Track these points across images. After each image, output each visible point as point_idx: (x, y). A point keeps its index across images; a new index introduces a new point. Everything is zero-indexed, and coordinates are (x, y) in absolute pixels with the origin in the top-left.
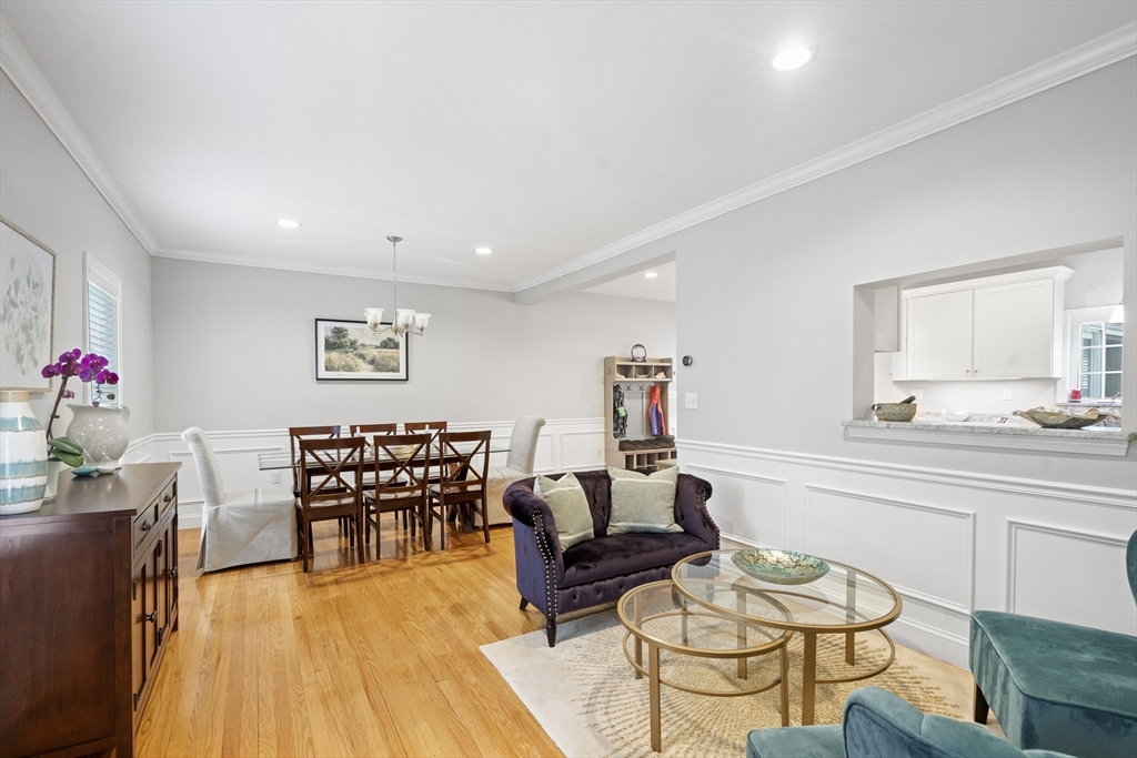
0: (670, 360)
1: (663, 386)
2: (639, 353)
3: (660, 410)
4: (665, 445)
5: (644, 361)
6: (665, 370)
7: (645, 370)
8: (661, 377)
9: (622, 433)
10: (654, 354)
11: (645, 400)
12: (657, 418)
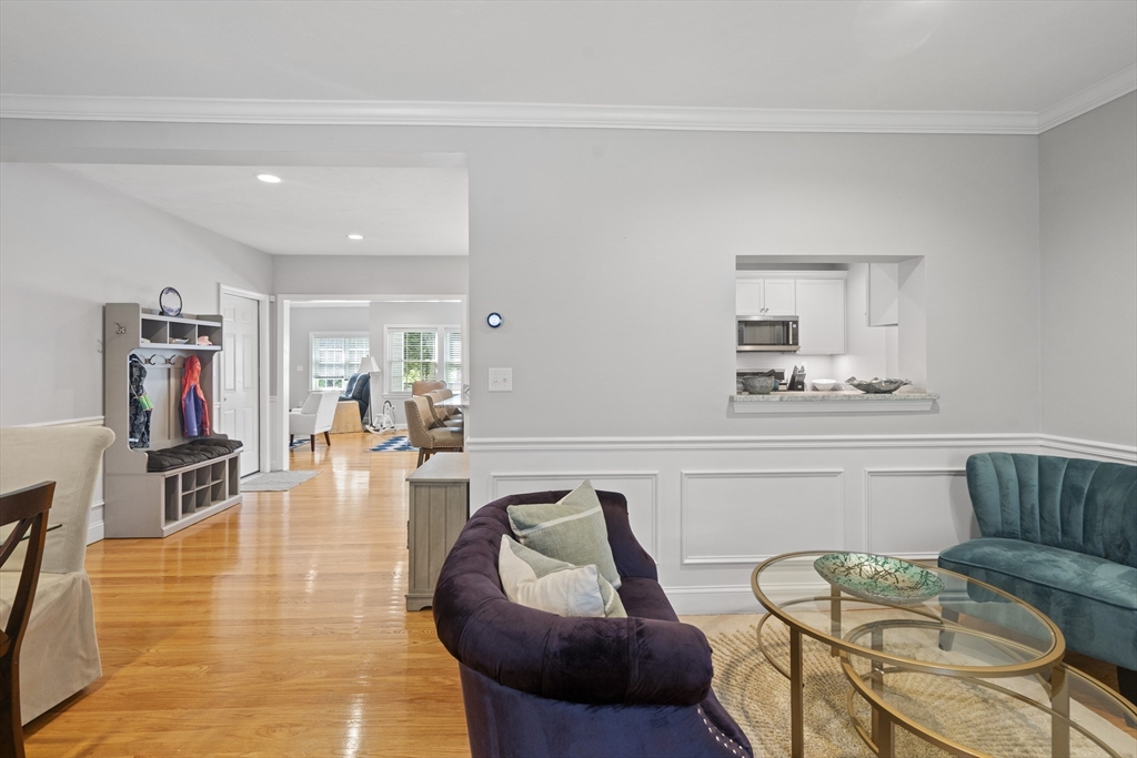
0: (219, 318)
1: (205, 358)
2: (171, 302)
3: (201, 395)
4: (222, 450)
5: (179, 315)
6: (212, 332)
7: (179, 331)
8: (203, 344)
9: (144, 442)
10: (194, 307)
11: (173, 380)
12: (192, 408)
